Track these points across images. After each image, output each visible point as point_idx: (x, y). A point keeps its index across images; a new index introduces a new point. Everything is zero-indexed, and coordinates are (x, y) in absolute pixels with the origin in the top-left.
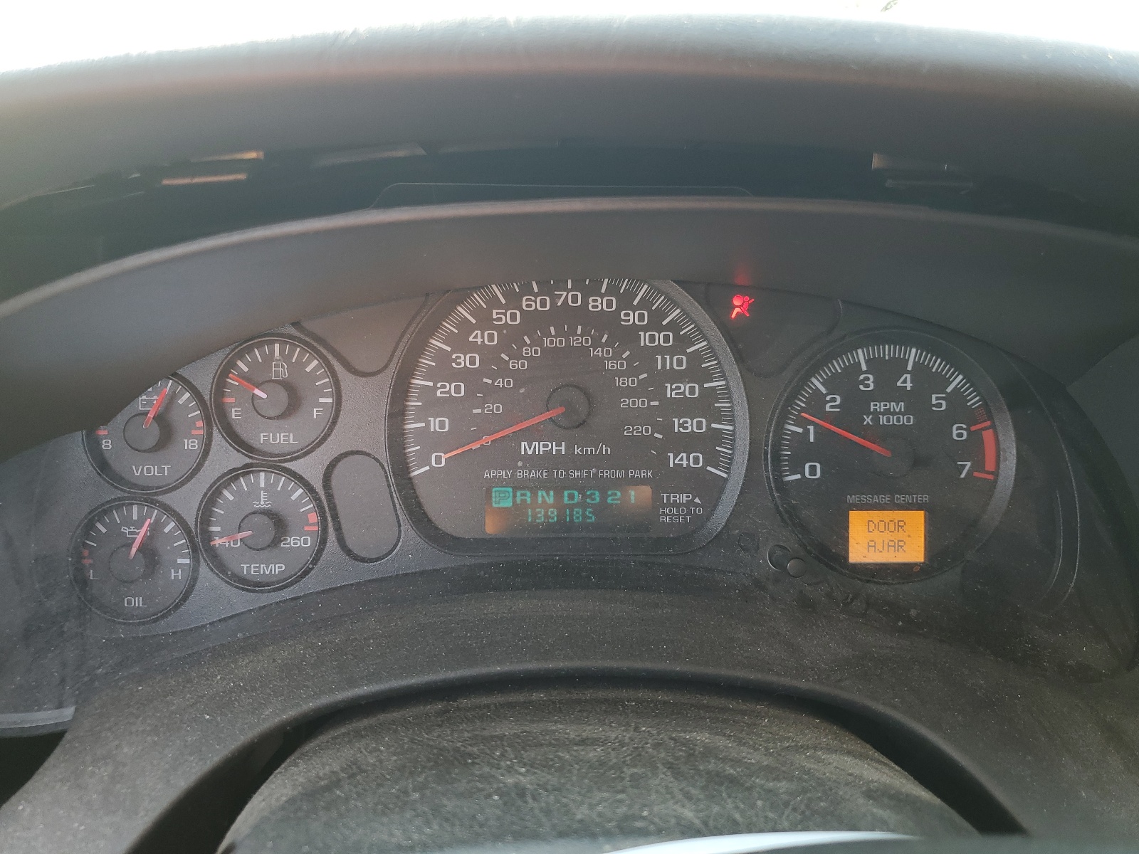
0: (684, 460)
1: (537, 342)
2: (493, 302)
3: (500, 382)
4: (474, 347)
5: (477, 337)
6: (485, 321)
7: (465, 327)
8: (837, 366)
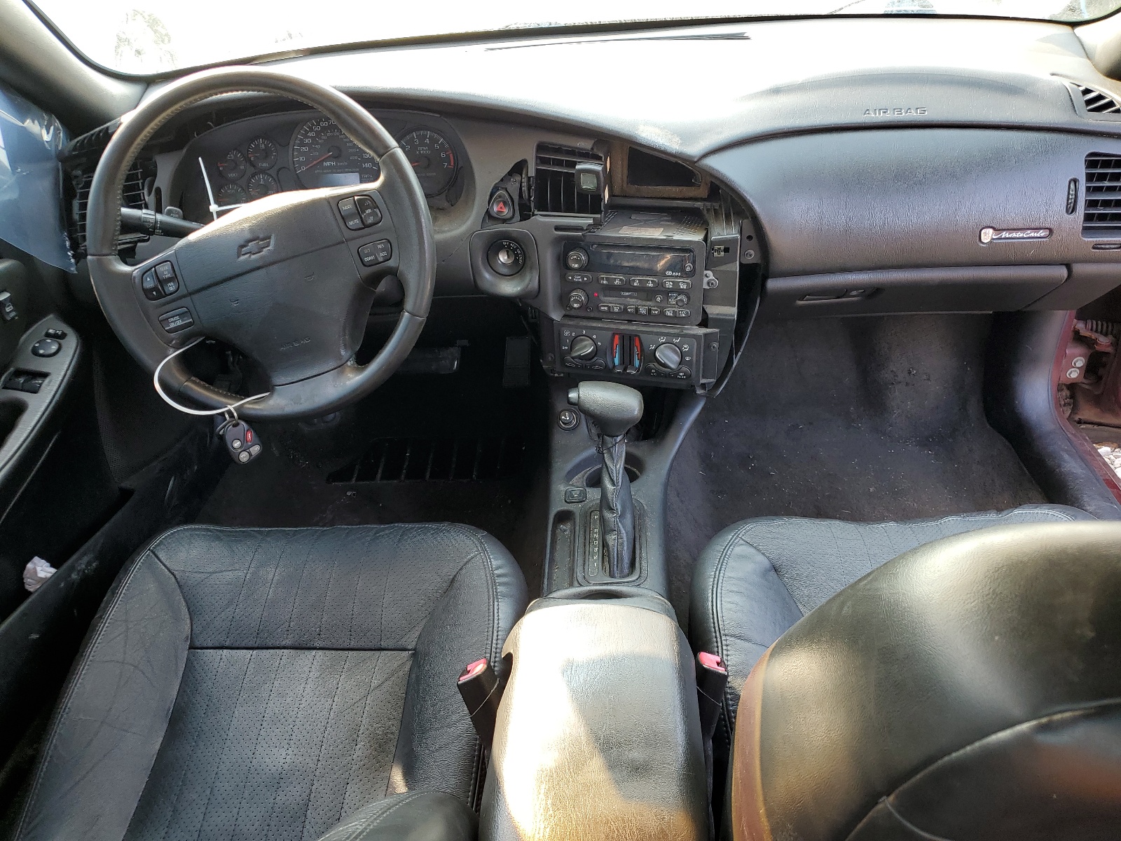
0: (367, 165)
1: (325, 135)
2: (313, 124)
3: (317, 146)
4: (309, 137)
5: (310, 134)
6: (311, 130)
7: (307, 132)
8: (422, 132)
